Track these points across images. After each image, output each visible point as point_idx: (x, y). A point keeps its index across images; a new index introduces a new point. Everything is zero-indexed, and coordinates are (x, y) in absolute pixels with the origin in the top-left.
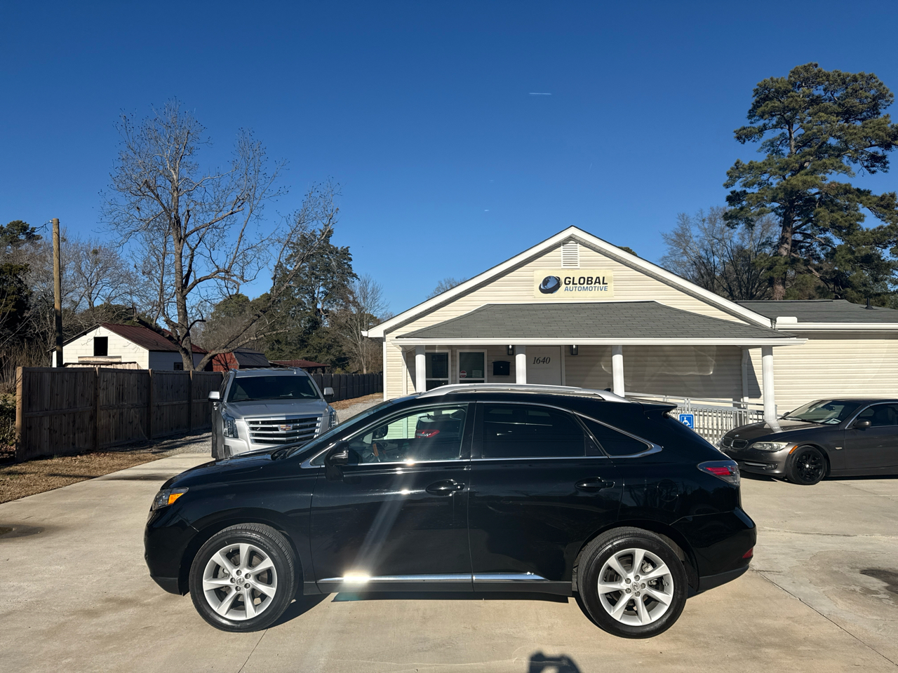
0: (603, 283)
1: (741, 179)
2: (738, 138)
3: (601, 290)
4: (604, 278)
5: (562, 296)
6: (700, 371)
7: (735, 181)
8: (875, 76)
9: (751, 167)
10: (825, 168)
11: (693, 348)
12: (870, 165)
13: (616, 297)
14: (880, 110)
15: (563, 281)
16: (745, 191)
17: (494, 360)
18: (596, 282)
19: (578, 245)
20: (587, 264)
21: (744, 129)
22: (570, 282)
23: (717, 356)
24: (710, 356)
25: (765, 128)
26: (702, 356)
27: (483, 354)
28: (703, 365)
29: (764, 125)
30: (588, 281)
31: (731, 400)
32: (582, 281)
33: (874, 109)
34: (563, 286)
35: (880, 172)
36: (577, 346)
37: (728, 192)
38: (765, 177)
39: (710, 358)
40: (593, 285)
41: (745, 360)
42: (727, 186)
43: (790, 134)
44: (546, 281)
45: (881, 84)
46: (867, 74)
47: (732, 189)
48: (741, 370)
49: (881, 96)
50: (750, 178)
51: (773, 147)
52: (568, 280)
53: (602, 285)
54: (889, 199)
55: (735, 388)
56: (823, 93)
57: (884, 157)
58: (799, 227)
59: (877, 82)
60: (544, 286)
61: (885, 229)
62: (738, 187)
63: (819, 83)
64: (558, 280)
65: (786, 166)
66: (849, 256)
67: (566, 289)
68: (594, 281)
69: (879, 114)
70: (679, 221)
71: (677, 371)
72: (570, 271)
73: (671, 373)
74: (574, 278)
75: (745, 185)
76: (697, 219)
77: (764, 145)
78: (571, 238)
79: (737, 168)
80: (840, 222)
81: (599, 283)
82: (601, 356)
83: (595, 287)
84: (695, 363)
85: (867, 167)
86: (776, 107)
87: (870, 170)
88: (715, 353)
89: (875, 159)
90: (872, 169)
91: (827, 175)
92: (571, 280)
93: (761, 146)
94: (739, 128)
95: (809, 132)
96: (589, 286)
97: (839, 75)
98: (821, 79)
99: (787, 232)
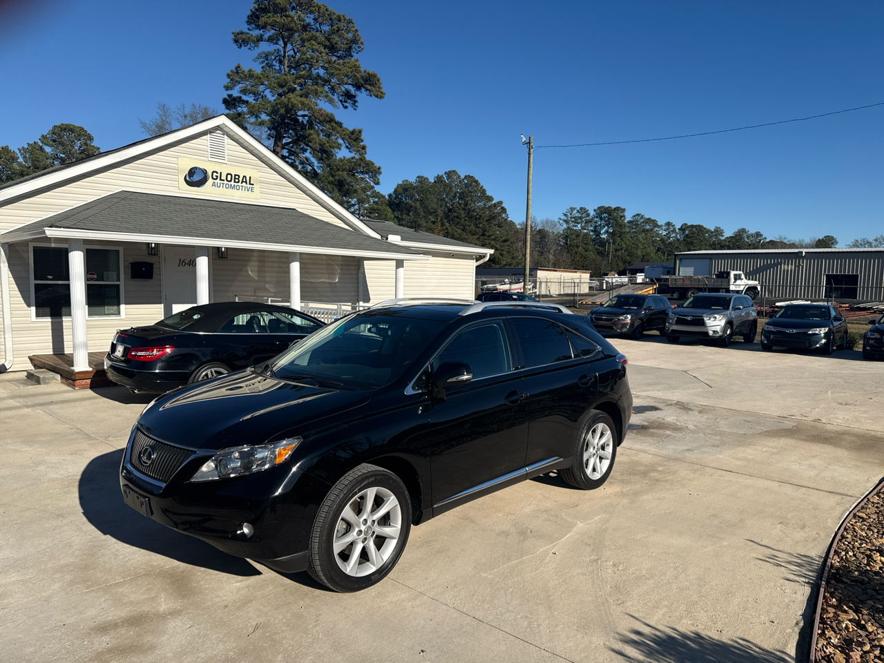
0: (250, 184)
1: (241, 85)
2: (236, 41)
3: (248, 191)
4: (250, 177)
5: (208, 192)
6: (329, 278)
7: (235, 86)
8: (353, 22)
9: (251, 75)
10: (316, 94)
11: (324, 257)
12: (343, 100)
13: (262, 200)
14: (353, 54)
15: (210, 175)
16: (240, 97)
17: (131, 260)
18: (242, 182)
19: (225, 136)
20: (235, 161)
21: (242, 33)
22: (217, 177)
23: (341, 265)
24: (336, 265)
25: (260, 39)
26: (331, 265)
27: (118, 252)
28: (331, 274)
29: (262, 36)
30: (235, 178)
31: (350, 304)
32: (229, 178)
33: (349, 51)
34: (210, 181)
35: (350, 108)
36: (226, 249)
37: (225, 94)
38: (261, 88)
39: (337, 267)
40: (240, 184)
41: (361, 271)
42: (227, 88)
43: (285, 52)
44: (192, 172)
45: (356, 31)
46: (347, 18)
47: (230, 92)
48: (358, 278)
49: (355, 41)
50: (247, 84)
51: (267, 60)
52: (215, 174)
53: (248, 186)
54: (358, 135)
55: (354, 294)
56: (312, 22)
57: (355, 96)
58: (287, 144)
59: (354, 27)
60: (190, 177)
61: (357, 159)
62: (235, 93)
63: (311, 12)
64: (205, 172)
65: (284, 84)
66: (331, 179)
67: (214, 185)
68: (241, 179)
69: (352, 56)
70: (159, 111)
71: (312, 278)
72: (217, 165)
73: (307, 280)
74: (221, 173)
75: (241, 91)
76: (178, 114)
77: (260, 56)
78: (218, 128)
79: (237, 73)
80: (327, 147)
81: (246, 182)
82: (248, 261)
83: (242, 186)
84: (325, 271)
85: (341, 101)
86: (277, 22)
87: (343, 105)
88: (340, 263)
89: (349, 96)
90: (345, 104)
91: (318, 101)
92: (219, 175)
93: (257, 55)
94: (237, 31)
95: (303, 56)
96: (236, 184)
97: (327, 10)
98: (314, 9)
99: (278, 146)
